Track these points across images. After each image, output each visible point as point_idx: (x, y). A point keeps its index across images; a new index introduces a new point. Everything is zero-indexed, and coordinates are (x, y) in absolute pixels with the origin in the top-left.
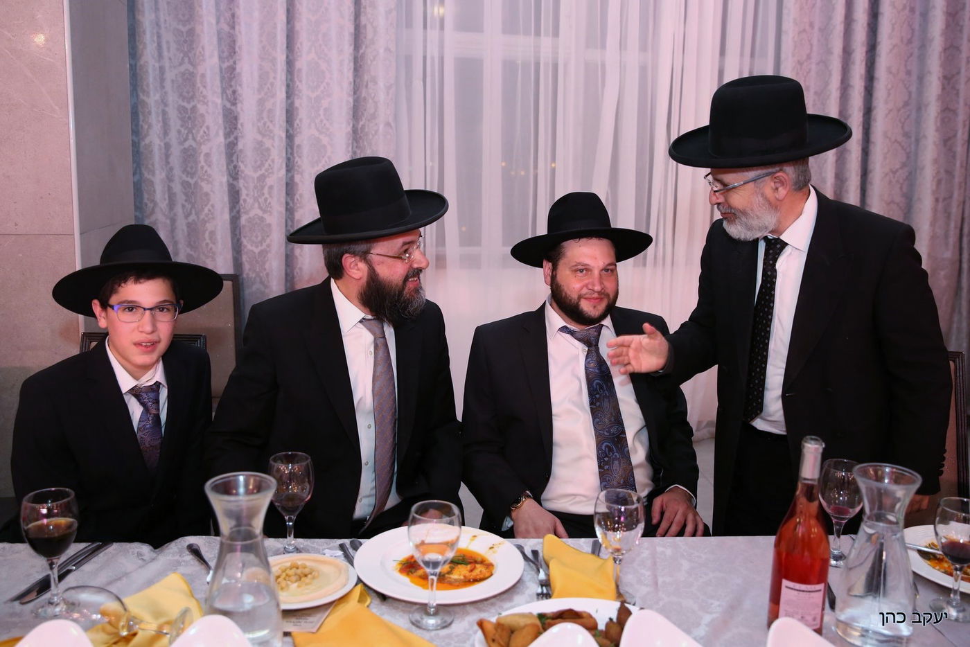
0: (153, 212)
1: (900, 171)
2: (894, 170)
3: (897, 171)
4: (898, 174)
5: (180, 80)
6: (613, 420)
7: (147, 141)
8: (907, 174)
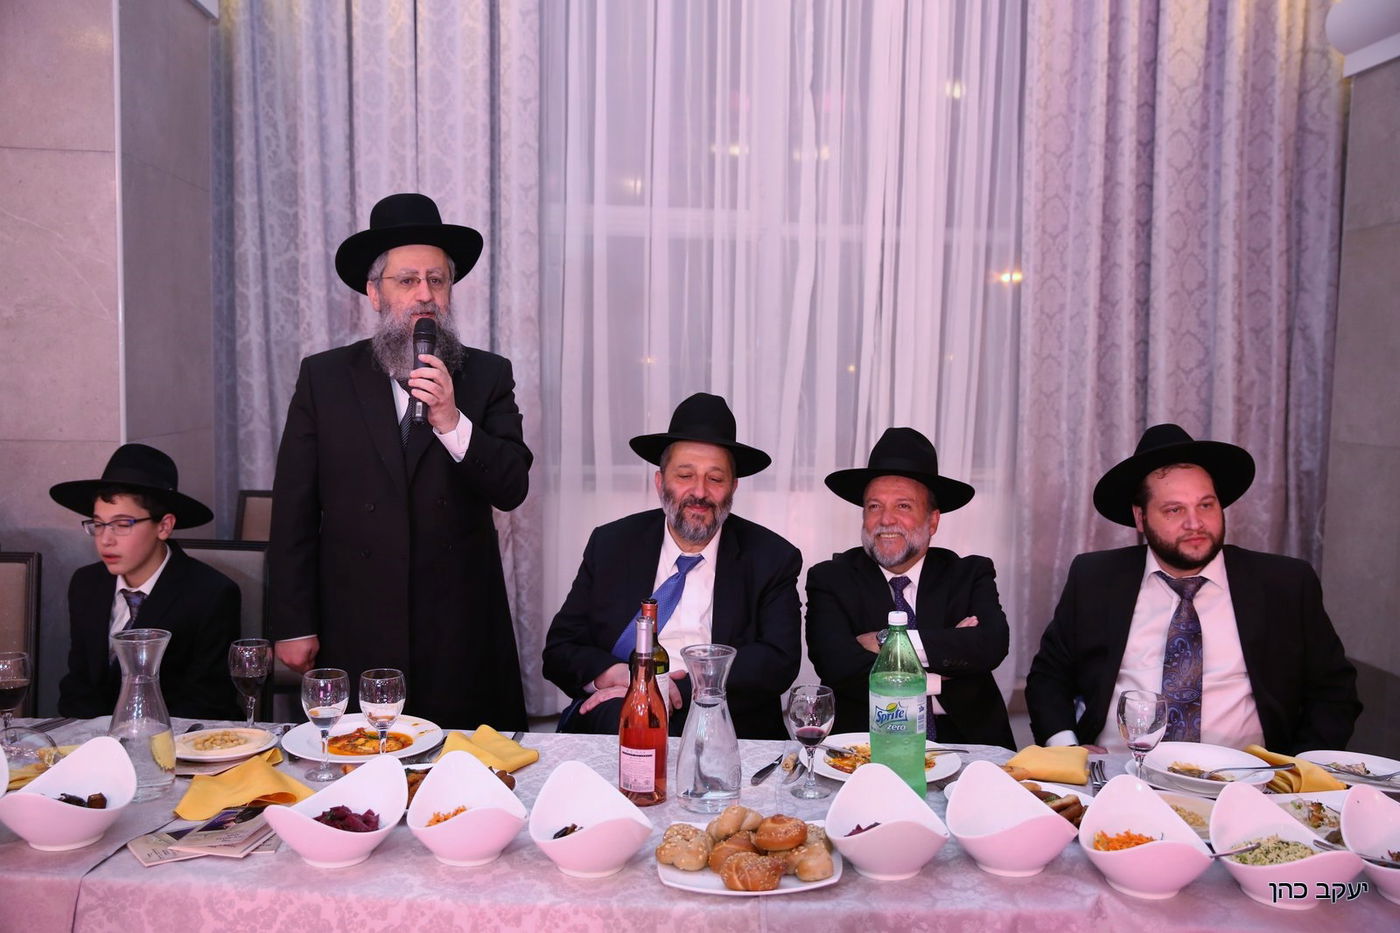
0: (251, 420)
1: (1196, 372)
2: (1187, 369)
3: (1191, 370)
4: (1193, 374)
5: (285, 268)
6: (1188, 684)
7: (246, 338)
8: (1205, 374)
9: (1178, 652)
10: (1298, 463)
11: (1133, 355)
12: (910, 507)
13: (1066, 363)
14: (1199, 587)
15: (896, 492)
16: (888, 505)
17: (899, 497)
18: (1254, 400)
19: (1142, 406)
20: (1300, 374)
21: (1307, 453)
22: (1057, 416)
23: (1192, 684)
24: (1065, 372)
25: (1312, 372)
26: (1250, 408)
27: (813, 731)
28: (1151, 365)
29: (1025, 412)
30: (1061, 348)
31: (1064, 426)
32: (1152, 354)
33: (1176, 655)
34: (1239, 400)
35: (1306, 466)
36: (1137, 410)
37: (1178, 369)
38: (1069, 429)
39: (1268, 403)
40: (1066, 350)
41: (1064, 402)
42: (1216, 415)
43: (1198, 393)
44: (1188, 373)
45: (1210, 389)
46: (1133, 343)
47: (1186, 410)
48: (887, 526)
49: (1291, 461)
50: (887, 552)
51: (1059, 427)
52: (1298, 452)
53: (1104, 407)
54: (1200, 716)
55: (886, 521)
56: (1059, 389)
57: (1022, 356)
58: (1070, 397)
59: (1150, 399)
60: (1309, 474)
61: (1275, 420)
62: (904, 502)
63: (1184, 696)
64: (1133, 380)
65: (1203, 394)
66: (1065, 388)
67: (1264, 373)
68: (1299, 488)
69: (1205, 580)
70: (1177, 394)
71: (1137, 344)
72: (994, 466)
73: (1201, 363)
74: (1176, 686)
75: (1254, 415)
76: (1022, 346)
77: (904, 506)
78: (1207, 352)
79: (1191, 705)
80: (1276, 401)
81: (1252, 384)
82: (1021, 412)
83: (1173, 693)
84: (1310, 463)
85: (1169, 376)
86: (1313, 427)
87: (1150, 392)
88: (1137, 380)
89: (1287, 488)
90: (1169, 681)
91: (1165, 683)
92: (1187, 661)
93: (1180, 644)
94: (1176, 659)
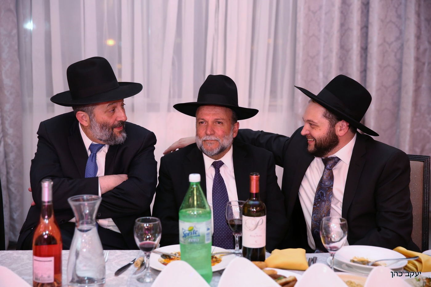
1: (395, 44)
4: (393, 45)
8: (400, 45)
9: (320, 198)
11: (359, 34)
12: (222, 123)
13: (322, 40)
14: (335, 163)
15: (214, 114)
16: (210, 123)
17: (216, 117)
18: (426, 60)
19: (364, 63)
22: (317, 69)
24: (322, 44)
26: (424, 64)
27: (149, 243)
28: (369, 40)
29: (299, 66)
30: (320, 31)
31: (321, 75)
32: (370, 33)
33: (319, 200)
36: (361, 65)
37: (384, 42)
38: (324, 76)
40: (323, 31)
41: (321, 62)
42: (405, 68)
43: (395, 56)
44: (390, 44)
45: (402, 53)
46: (359, 28)
47: (389, 65)
48: (209, 135)
50: (209, 148)
51: (318, 75)
53: (343, 64)
55: (209, 132)
56: (318, 54)
57: (298, 36)
58: (324, 59)
59: (369, 59)
62: (219, 120)
64: (359, 48)
65: (398, 56)
66: (322, 53)
69: (339, 159)
70: (384, 56)
71: (362, 29)
72: (282, 97)
73: (398, 39)
76: (298, 29)
77: (219, 123)
78: (401, 32)
81: (425, 50)
82: (297, 67)
85: (379, 46)
87: (369, 55)
88: (362, 48)
90: (315, 215)
91: (313, 216)
92: (323, 203)
93: (321, 194)
94: (319, 202)
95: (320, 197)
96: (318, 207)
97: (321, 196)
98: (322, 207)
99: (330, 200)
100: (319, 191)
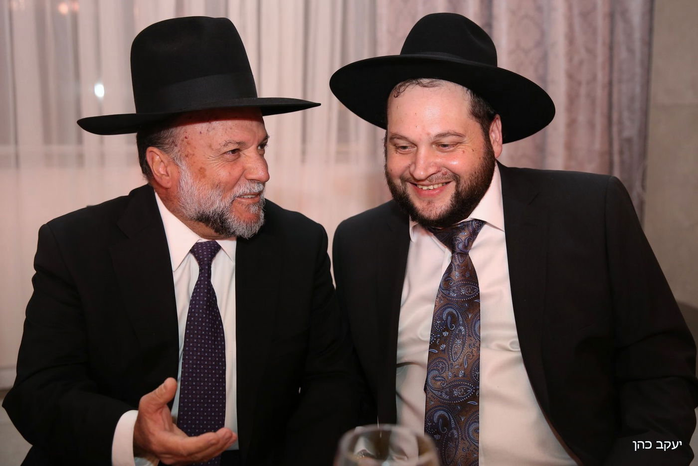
6: (462, 375)
9: (447, 330)
10: (620, 132)
14: (474, 234)
18: (584, 76)
20: (622, 54)
21: (627, 123)
23: (464, 375)
25: (631, 51)
26: (580, 84)
33: (445, 334)
34: (570, 76)
35: (626, 134)
39: (594, 78)
44: (526, 52)
49: (615, 129)
52: (620, 122)
54: (477, 420)
60: (629, 140)
61: (600, 93)
63: (456, 393)
67: (591, 52)
68: (621, 153)
69: (481, 223)
74: (444, 379)
75: (583, 91)
79: (464, 404)
80: (601, 77)
81: (581, 63)
83: (441, 390)
84: (631, 130)
86: (632, 99)
89: (610, 153)
90: (435, 373)
91: (430, 376)
92: (459, 342)
93: (449, 317)
94: (444, 340)
95: (446, 326)
96: (444, 350)
97: (451, 324)
98: (456, 353)
99: (476, 334)
100: (445, 309)
